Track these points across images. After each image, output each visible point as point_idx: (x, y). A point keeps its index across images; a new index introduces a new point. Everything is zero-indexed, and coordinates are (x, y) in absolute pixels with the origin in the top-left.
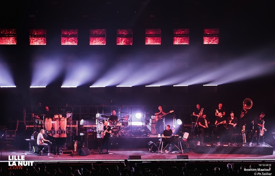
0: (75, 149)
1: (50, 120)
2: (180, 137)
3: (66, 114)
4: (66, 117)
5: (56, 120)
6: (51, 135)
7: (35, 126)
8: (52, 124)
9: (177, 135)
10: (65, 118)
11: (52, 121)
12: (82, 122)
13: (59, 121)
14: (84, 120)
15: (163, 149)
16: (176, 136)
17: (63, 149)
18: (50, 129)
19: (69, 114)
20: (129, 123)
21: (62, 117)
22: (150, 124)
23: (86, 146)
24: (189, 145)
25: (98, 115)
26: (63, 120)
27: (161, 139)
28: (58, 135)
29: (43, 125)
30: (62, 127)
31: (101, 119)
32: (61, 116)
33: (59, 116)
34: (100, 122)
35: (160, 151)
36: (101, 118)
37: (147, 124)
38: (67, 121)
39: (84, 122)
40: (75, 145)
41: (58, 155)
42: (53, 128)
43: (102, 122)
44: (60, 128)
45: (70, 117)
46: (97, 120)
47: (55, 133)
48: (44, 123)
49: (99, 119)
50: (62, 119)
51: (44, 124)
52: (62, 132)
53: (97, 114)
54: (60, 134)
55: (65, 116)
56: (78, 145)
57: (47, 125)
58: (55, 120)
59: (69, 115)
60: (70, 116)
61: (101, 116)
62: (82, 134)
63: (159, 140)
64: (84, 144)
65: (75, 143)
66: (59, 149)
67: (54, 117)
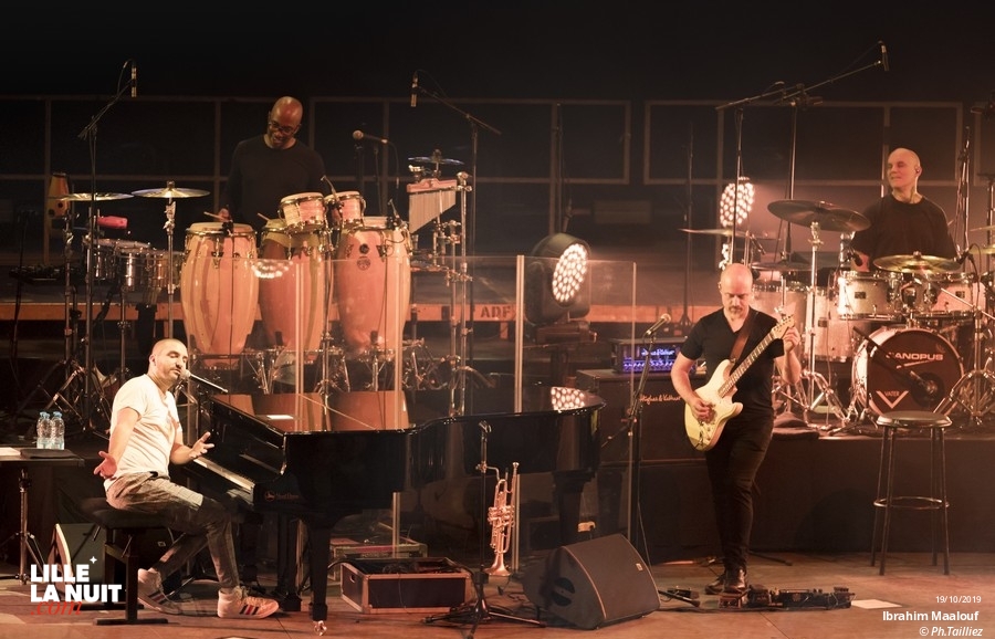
0: (500, 552)
1: (243, 245)
3: (404, 185)
4: (406, 218)
5: (296, 251)
6: (243, 404)
7: (74, 313)
8: (253, 291)
10: (390, 227)
11: (260, 256)
12: (573, 265)
13: (335, 257)
14: (593, 239)
17: (369, 550)
18: (239, 345)
19: (436, 183)
21: (370, 210)
23: (608, 526)
25: (741, 200)
26: (373, 252)
28: (321, 404)
29: (164, 296)
30: (361, 319)
31: (771, 245)
32: (352, 207)
33: (331, 209)
34: (766, 275)
36: (773, 228)
38: (416, 257)
39: (593, 275)
40: (503, 514)
41: (319, 612)
42: (266, 333)
43: (777, 275)
44: (339, 332)
45: (446, 216)
46: (727, 251)
47: (283, 388)
48: (177, 280)
49: (754, 244)
50: (361, 238)
51: (178, 291)
52: (360, 376)
53: (729, 189)
54: (335, 398)
55: (389, 202)
56: (527, 511)
57: (205, 304)
58: (295, 244)
59: (433, 198)
60: (445, 201)
61: (773, 208)
62: (567, 399)
64: (588, 498)
65: (500, 497)
66: (327, 555)
67: (276, 212)
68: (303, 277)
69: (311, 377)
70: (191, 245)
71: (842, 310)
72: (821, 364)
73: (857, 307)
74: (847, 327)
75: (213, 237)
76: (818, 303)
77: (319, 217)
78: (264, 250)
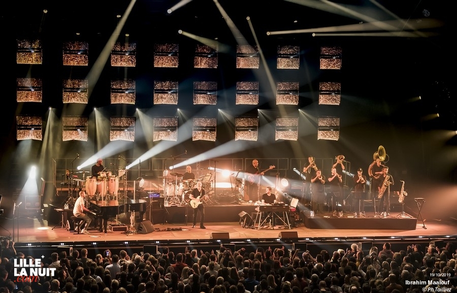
0: (132, 223)
1: (94, 179)
2: (286, 205)
3: (118, 171)
4: (118, 175)
6: (94, 202)
7: (70, 190)
8: (96, 186)
9: (282, 203)
10: (116, 177)
12: (142, 182)
13: (108, 181)
14: (146, 178)
15: (261, 223)
16: (279, 203)
17: (113, 224)
18: (94, 194)
19: (122, 170)
20: (211, 184)
21: (112, 175)
22: (243, 186)
23: (147, 219)
24: (298, 217)
25: (166, 173)
26: (113, 180)
27: (258, 208)
28: (106, 202)
29: (83, 187)
30: (111, 190)
31: (170, 179)
32: (110, 174)
33: (107, 174)
34: (170, 183)
35: (257, 226)
36: (171, 177)
37: (238, 186)
38: (119, 181)
39: (145, 183)
40: (132, 218)
41: (106, 232)
42: (98, 192)
44: (108, 192)
45: (124, 175)
46: (164, 180)
47: (100, 200)
48: (85, 185)
49: (168, 179)
50: (112, 178)
52: (112, 198)
53: (164, 171)
54: (108, 201)
55: (116, 173)
56: (136, 217)
57: (89, 188)
58: (102, 179)
59: (122, 173)
60: (124, 173)
61: (171, 174)
62: (142, 201)
63: (256, 209)
64: (144, 215)
65: (132, 215)
66: (107, 224)
67: (99, 175)
68: (103, 184)
69: (104, 198)
70: (87, 180)
71: (180, 188)
72: (178, 196)
73: (183, 188)
74: (181, 191)
75: (90, 178)
76: (177, 187)
77: (106, 176)
78: (98, 180)
